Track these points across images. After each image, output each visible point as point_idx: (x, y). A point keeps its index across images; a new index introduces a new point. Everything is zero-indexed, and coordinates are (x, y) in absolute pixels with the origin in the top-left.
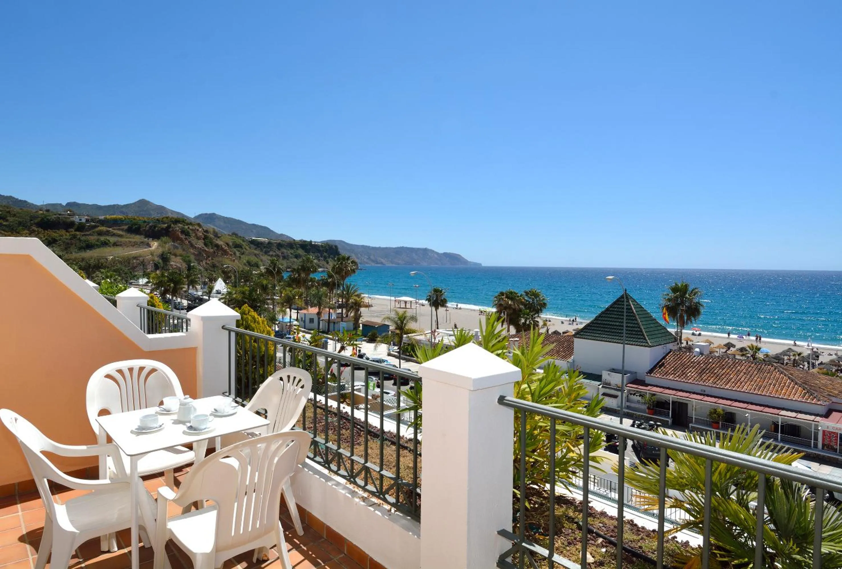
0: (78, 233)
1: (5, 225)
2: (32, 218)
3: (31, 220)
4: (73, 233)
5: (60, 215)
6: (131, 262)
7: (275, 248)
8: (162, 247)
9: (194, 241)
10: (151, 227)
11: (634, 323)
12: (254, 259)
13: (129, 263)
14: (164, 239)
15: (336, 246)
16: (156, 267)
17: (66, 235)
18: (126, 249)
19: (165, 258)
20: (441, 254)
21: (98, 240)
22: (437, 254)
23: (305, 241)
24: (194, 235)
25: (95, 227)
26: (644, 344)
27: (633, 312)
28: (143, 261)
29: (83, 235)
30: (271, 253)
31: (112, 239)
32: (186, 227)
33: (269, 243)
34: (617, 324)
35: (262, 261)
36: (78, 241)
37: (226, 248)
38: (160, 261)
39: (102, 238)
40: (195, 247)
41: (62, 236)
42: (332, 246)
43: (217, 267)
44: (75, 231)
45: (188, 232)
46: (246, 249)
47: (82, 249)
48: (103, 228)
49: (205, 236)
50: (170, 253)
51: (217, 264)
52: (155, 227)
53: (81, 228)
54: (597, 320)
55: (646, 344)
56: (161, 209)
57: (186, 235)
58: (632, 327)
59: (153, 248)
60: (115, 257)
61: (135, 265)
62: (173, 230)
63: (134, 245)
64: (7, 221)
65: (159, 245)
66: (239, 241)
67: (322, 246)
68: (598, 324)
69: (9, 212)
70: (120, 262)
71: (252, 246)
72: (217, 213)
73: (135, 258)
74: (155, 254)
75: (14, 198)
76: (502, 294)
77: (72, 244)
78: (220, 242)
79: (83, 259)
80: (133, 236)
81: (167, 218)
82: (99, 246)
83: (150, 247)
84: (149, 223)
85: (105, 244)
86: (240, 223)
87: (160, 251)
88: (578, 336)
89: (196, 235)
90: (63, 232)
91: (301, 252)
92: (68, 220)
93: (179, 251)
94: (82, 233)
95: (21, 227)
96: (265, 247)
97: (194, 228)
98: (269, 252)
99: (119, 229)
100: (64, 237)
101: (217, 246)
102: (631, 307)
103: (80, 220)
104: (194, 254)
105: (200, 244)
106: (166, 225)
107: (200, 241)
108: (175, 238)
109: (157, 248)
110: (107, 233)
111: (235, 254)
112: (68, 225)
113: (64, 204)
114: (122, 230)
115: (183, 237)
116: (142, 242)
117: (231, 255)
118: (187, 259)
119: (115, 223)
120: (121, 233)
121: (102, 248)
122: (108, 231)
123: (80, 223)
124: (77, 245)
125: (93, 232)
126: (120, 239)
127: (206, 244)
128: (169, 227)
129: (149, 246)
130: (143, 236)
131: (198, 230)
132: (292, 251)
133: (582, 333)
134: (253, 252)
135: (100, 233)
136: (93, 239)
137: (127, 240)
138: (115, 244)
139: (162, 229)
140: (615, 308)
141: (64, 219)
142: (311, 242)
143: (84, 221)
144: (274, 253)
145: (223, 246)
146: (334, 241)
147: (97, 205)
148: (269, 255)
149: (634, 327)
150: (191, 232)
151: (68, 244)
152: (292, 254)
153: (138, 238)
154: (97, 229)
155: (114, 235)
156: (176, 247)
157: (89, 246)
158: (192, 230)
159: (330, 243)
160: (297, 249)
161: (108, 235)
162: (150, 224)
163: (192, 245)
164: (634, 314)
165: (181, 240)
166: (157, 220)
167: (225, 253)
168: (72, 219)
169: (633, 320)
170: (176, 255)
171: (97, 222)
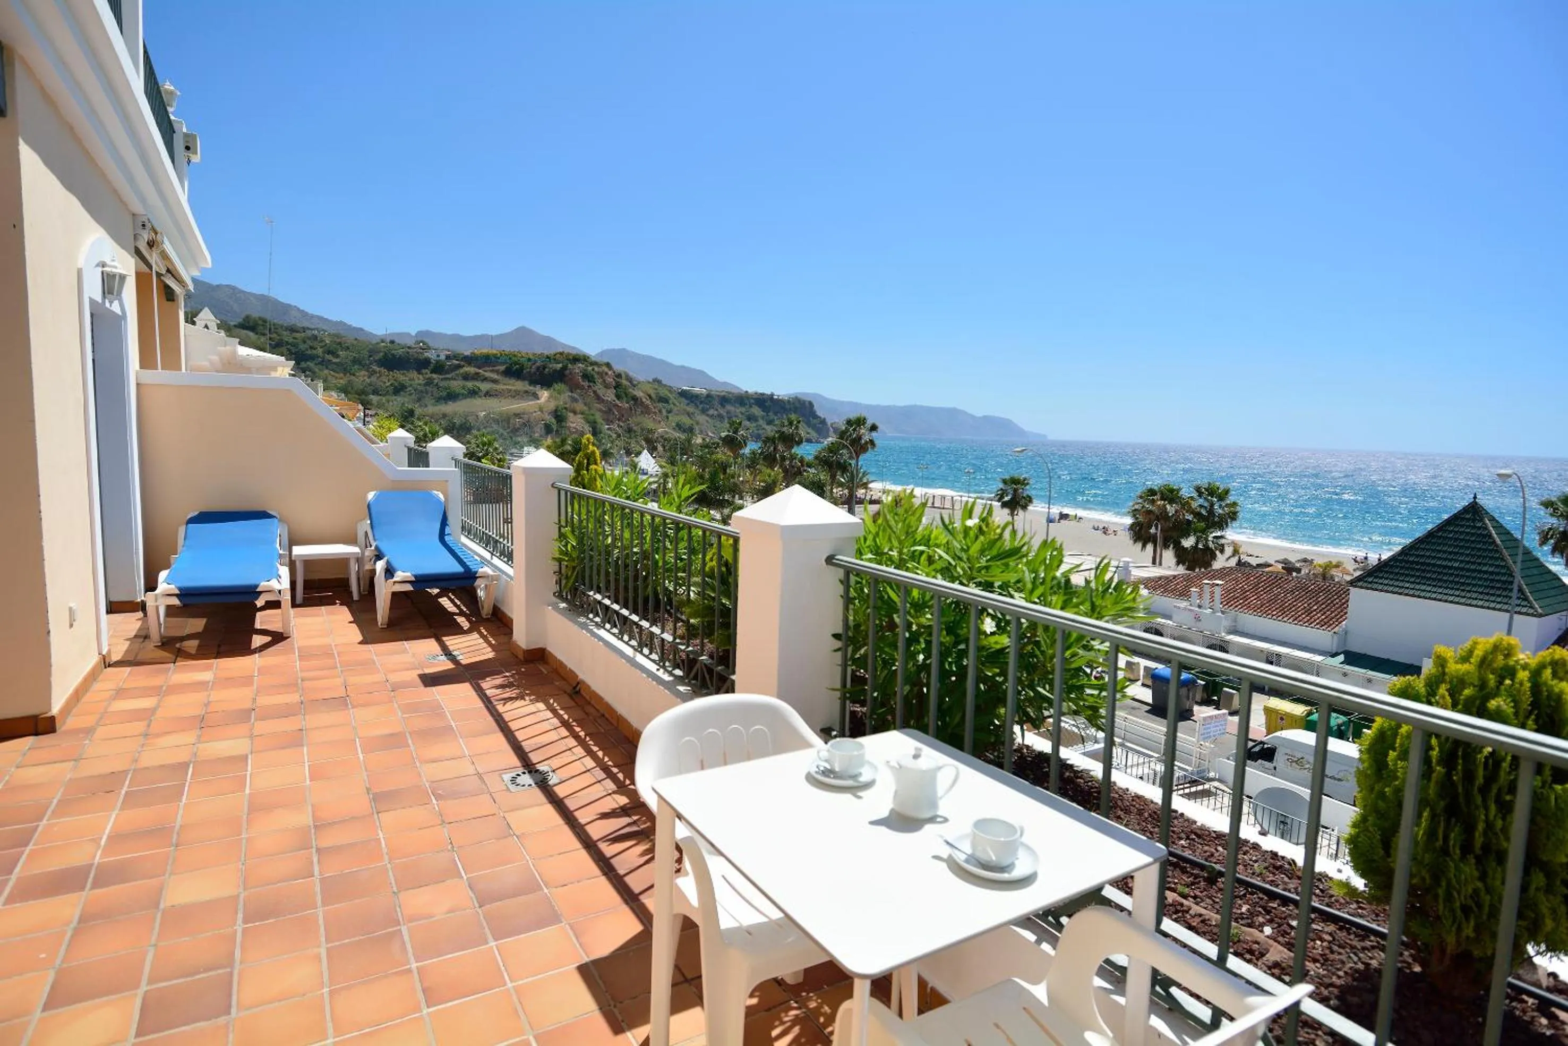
0: (434, 376)
1: (335, 363)
2: (372, 352)
3: (370, 356)
4: (429, 375)
5: (409, 348)
6: (512, 421)
7: (716, 403)
8: (556, 399)
9: (601, 391)
10: (538, 368)
11: (1497, 566)
12: (687, 421)
13: (508, 423)
14: (559, 386)
15: (811, 404)
16: (548, 429)
17: (419, 379)
18: (503, 401)
19: (559, 416)
20: (980, 418)
21: (463, 388)
22: (973, 417)
23: (763, 394)
24: (600, 381)
25: (459, 367)
26: (1524, 610)
27: (1494, 542)
28: (528, 421)
29: (442, 380)
30: (711, 412)
31: (484, 386)
32: (590, 368)
33: (708, 396)
34: (1456, 565)
35: (698, 423)
36: (435, 389)
37: (648, 402)
38: (553, 420)
39: (470, 384)
40: (603, 400)
41: (413, 379)
42: (804, 401)
43: (635, 432)
44: (431, 373)
45: (592, 376)
46: (674, 404)
47: (439, 400)
48: (471, 370)
49: (617, 382)
50: (566, 408)
51: (635, 428)
52: (544, 368)
53: (439, 368)
54: (1406, 555)
55: (1531, 611)
56: (549, 340)
57: (589, 381)
58: (1492, 573)
59: (543, 400)
60: (489, 414)
61: (518, 426)
62: (571, 373)
63: (516, 395)
64: (338, 356)
65: (551, 397)
66: (664, 392)
67: (789, 401)
68: (1407, 562)
69: (340, 343)
70: (497, 421)
71: (683, 400)
72: (629, 349)
73: (517, 415)
74: (545, 410)
75: (345, 324)
76: (1152, 492)
77: (427, 393)
78: (639, 394)
79: (444, 416)
80: (512, 381)
81: (561, 354)
82: (465, 397)
83: (538, 399)
84: (535, 362)
85: (473, 393)
86: (662, 363)
87: (552, 406)
88: (1360, 584)
89: (604, 381)
90: (414, 374)
91: (756, 411)
92: (421, 357)
93: (580, 406)
94: (441, 377)
95: (356, 367)
96: (701, 402)
97: (600, 370)
98: (708, 410)
99: (492, 371)
100: (417, 381)
101: (635, 399)
102: (1489, 531)
103: (438, 356)
104: (600, 410)
105: (610, 395)
106: (560, 365)
107: (609, 391)
108: (573, 387)
109: (548, 401)
110: (476, 377)
111: (660, 411)
112: (422, 364)
113: (413, 334)
114: (497, 372)
115: (586, 384)
116: (526, 392)
117: (655, 413)
118: (591, 417)
119: (486, 361)
120: (495, 376)
121: (468, 400)
122: (477, 374)
123: (437, 362)
124: (435, 394)
125: (457, 375)
126: (495, 386)
127: (618, 397)
128: (565, 368)
129: (536, 396)
130: (527, 382)
131: (607, 374)
132: (743, 410)
133: (1370, 580)
134: (685, 410)
135: (466, 377)
136: (456, 385)
137: (505, 387)
138: (488, 394)
139: (555, 371)
140: (1451, 532)
141: (416, 355)
142: (772, 395)
143: (443, 357)
144: (716, 412)
145: (644, 400)
146: (808, 394)
147: (458, 335)
148: (708, 415)
149: (1498, 574)
150: (596, 376)
151: (422, 392)
152: (742, 413)
153: (520, 385)
154: (462, 371)
155: (485, 379)
156: (575, 400)
157: (452, 397)
158: (598, 373)
159: (799, 396)
160: (751, 407)
161: (476, 379)
162: (538, 364)
163: (598, 398)
164: (1497, 546)
165: (582, 388)
166: (548, 357)
167: (646, 411)
168: (426, 354)
169: (1497, 559)
170: (575, 413)
171: (462, 360)
